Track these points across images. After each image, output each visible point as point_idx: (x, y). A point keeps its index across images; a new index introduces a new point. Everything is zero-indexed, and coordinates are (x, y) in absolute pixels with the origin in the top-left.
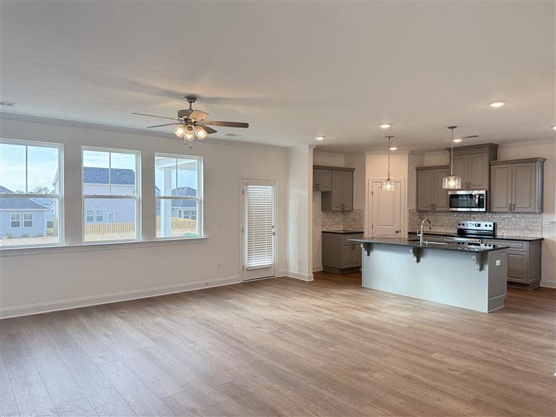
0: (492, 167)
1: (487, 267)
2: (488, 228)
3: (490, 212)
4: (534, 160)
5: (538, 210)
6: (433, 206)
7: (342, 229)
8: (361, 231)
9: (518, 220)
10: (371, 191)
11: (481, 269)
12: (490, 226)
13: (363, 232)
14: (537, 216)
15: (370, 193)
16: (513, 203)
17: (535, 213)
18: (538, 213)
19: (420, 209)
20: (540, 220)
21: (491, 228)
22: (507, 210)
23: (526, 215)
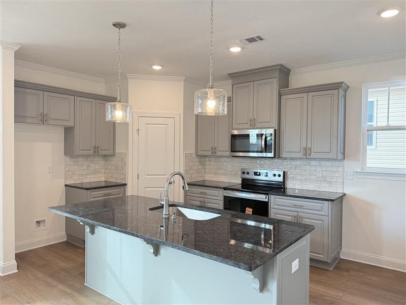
0: (283, 98)
1: (273, 286)
2: (277, 179)
3: (279, 157)
4: (336, 86)
5: (340, 156)
6: (214, 150)
7: (103, 179)
8: (123, 182)
9: (313, 168)
10: (136, 128)
11: (263, 287)
12: (279, 176)
13: (126, 184)
14: (337, 163)
15: (135, 131)
16: (309, 146)
17: (336, 160)
18: (340, 160)
19: (200, 153)
20: (340, 169)
21: (281, 179)
22: (300, 155)
23: (323, 163)
